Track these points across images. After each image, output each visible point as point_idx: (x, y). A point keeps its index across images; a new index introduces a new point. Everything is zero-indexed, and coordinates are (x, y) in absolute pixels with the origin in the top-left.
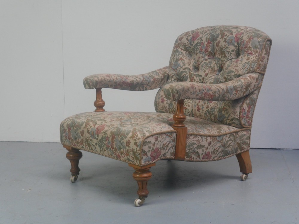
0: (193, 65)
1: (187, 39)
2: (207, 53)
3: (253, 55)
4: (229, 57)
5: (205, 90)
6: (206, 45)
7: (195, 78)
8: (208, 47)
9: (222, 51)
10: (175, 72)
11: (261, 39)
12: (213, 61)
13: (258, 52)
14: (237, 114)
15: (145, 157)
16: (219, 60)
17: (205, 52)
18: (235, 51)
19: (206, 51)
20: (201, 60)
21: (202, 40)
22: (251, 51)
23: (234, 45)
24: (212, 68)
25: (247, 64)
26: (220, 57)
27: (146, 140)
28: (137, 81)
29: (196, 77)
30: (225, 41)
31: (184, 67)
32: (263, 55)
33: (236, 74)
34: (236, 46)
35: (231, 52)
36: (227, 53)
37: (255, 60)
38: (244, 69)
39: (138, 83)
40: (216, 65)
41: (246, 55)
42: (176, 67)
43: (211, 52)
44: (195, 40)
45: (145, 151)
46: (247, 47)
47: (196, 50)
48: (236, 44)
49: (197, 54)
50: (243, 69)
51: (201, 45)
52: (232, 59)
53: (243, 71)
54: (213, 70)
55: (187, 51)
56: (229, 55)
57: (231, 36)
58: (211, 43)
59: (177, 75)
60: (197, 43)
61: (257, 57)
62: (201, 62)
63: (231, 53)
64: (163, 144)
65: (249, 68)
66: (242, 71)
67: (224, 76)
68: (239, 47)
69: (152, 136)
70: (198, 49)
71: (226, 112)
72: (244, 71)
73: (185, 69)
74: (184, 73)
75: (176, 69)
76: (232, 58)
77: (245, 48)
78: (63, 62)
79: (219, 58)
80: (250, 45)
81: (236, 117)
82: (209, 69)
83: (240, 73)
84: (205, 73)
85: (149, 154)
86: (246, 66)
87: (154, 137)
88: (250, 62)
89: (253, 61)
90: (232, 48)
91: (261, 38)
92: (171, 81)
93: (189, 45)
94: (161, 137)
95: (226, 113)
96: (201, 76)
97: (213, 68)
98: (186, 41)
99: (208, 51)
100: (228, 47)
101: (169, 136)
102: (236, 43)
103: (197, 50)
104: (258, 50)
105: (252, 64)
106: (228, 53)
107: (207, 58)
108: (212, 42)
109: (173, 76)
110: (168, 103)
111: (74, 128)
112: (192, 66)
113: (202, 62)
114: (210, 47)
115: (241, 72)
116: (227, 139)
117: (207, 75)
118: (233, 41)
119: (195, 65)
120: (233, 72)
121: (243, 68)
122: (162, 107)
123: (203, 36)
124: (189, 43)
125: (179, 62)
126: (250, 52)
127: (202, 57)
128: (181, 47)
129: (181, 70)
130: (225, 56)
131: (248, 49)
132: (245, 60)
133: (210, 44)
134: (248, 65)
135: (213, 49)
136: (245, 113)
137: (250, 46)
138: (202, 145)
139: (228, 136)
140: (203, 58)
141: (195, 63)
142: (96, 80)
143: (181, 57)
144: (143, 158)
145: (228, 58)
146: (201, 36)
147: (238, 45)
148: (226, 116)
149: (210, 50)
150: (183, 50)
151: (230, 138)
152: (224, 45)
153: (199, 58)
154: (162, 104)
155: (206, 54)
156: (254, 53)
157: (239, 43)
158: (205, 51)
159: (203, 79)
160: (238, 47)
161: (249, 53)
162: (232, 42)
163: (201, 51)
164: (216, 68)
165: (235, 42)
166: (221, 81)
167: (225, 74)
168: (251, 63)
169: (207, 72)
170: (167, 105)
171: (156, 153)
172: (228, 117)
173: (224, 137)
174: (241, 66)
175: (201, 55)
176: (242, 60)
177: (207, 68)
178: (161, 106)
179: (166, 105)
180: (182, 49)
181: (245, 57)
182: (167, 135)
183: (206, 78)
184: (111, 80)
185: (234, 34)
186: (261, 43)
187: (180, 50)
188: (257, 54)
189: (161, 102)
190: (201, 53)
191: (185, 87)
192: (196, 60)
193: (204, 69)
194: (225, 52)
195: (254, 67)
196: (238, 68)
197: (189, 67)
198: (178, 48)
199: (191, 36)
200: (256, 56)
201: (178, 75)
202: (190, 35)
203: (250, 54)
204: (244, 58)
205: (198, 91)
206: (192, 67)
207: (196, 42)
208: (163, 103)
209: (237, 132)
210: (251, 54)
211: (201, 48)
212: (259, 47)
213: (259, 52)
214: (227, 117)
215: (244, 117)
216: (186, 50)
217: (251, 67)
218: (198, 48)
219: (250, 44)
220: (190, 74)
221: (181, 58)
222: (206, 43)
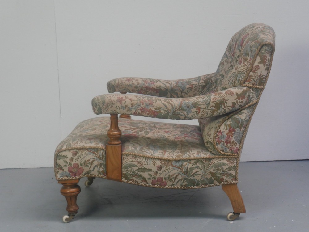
3: (242, 64)
5: (143, 104)
11: (254, 44)
13: (248, 61)
15: (61, 171)
22: (242, 59)
25: (233, 75)
27: (60, 154)
32: (256, 64)
33: (223, 86)
37: (242, 70)
45: (59, 166)
61: (245, 67)
64: (85, 161)
65: (234, 80)
69: (69, 150)
85: (66, 169)
86: (232, 77)
87: (72, 151)
88: (236, 73)
89: (240, 72)
91: (255, 43)
94: (81, 153)
101: (94, 153)
104: (248, 58)
105: (237, 76)
115: (227, 85)
116: (190, 166)
136: (223, 137)
137: (242, 52)
138: (147, 168)
139: (193, 162)
144: (59, 173)
151: (196, 165)
156: (243, 62)
171: (76, 170)
173: (186, 163)
174: (229, 77)
176: (233, 70)
182: (90, 152)
186: (252, 49)
188: (246, 63)
195: (240, 79)
196: (227, 79)
200: (244, 65)
205: (130, 106)
209: (209, 160)
210: (240, 62)
212: (250, 53)
213: (250, 61)
215: (222, 141)
217: (237, 79)
219: (243, 49)
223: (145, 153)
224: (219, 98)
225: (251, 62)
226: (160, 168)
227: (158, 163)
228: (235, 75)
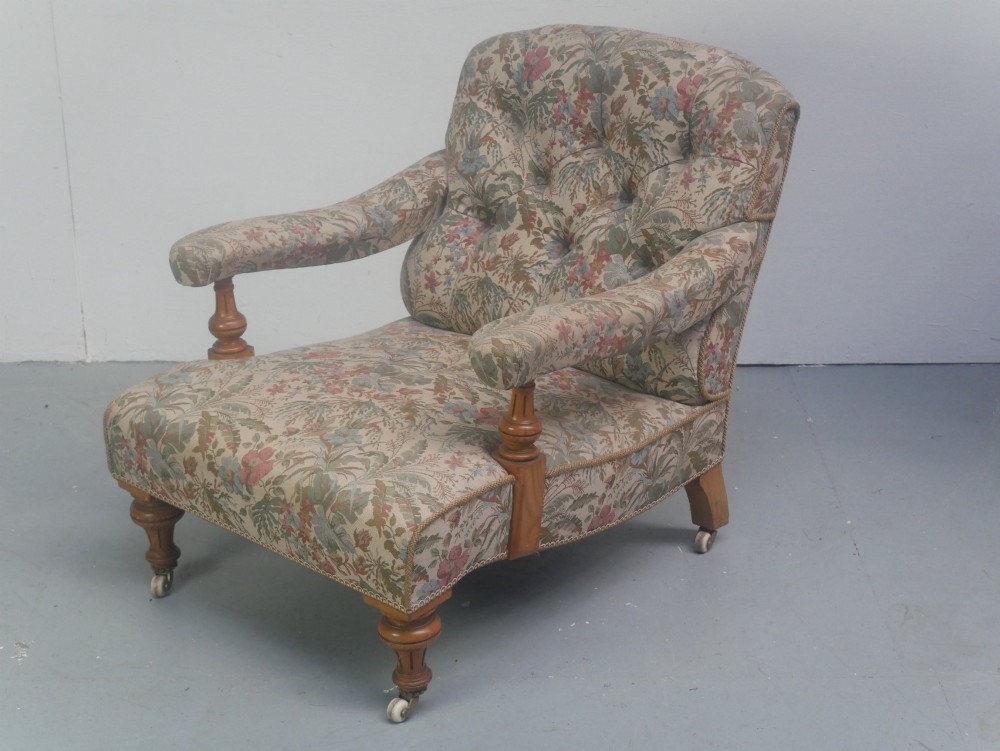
0: (532, 164)
1: (507, 68)
2: (579, 129)
3: (743, 165)
4: (656, 157)
5: (602, 329)
6: (575, 102)
7: (540, 214)
8: (582, 112)
9: (634, 133)
10: (467, 183)
11: (766, 110)
12: (600, 161)
13: (757, 155)
14: (689, 365)
15: (420, 585)
16: (623, 164)
17: (571, 126)
18: (676, 140)
19: (576, 123)
20: (558, 151)
21: (560, 82)
22: (735, 151)
23: (675, 120)
24: (598, 188)
25: (721, 197)
26: (626, 154)
27: (423, 535)
28: (347, 235)
29: (545, 212)
30: (643, 101)
31: (500, 170)
32: (773, 160)
33: (684, 227)
34: (682, 125)
35: (666, 143)
36: (651, 143)
37: (747, 182)
38: (711, 214)
39: (350, 240)
40: (610, 179)
41: (717, 161)
42: (472, 169)
43: (593, 126)
44: (537, 77)
45: (421, 568)
46: (719, 136)
47: (538, 113)
48: (681, 117)
49: (543, 129)
50: (709, 213)
51: (556, 101)
52: (666, 165)
53: (709, 220)
54: (601, 196)
55: (505, 111)
56: (656, 152)
57: (661, 84)
58: (592, 98)
59: (477, 195)
60: (544, 92)
61: (753, 172)
62: (559, 159)
63: (664, 147)
64: (476, 530)
65: (728, 210)
66: (705, 219)
67: (644, 227)
68: (691, 127)
69: (442, 516)
70: (548, 112)
71: (653, 357)
72: (712, 221)
73: (505, 176)
74: (501, 193)
75: (474, 175)
76: (666, 162)
77: (713, 136)
78: (60, 98)
79: (622, 157)
80: (729, 128)
81: (688, 374)
82: (589, 191)
83: (700, 227)
84: (575, 201)
85: (433, 574)
86: (719, 202)
87: (447, 517)
88: (731, 190)
89: (741, 187)
90: (667, 128)
91: (766, 107)
92: (454, 213)
93: (515, 91)
94: (469, 512)
95: (656, 360)
96: (559, 210)
97: (602, 189)
98: (503, 77)
99: (581, 125)
100: (653, 125)
101: (494, 500)
102: (681, 113)
103: (545, 115)
104: (758, 147)
105: (737, 197)
106: (655, 146)
107: (577, 145)
108: (595, 95)
109: (463, 196)
110: (451, 292)
111: (160, 443)
112: (526, 167)
113: (562, 158)
114: (590, 112)
115: (703, 223)
116: (661, 452)
117: (581, 210)
118: (671, 107)
119: (538, 164)
120: (674, 219)
121: (707, 210)
122: (431, 304)
123: (565, 67)
124: (512, 82)
125: (483, 150)
126: (730, 152)
127: (563, 144)
128: (485, 97)
129: (491, 180)
130: (644, 155)
131: (724, 144)
132: (714, 183)
133: (589, 101)
134: (725, 199)
135: (600, 119)
136: (716, 357)
137: (729, 134)
138: (589, 493)
139: (664, 442)
140: (566, 146)
141: (538, 157)
142: (215, 260)
143: (488, 133)
144: (416, 589)
145: (654, 160)
146: (555, 65)
147: (690, 121)
148: (655, 368)
149: (588, 120)
150: (491, 107)
151: (669, 446)
152: (639, 115)
153: (553, 144)
154: (428, 292)
155: (573, 133)
156: (743, 159)
157: (691, 113)
158: (571, 122)
159: (570, 221)
160: (687, 128)
161: (727, 155)
162: (666, 109)
163: (558, 123)
164: (612, 189)
165: (679, 110)
166: (633, 241)
167: (647, 222)
168: (735, 193)
169: (581, 198)
170: (447, 300)
171: (452, 564)
172: (661, 374)
173: (654, 448)
174: (703, 203)
175: (559, 135)
176: (705, 181)
177: (582, 184)
178: (427, 300)
179: (443, 299)
180: (488, 102)
181: (713, 169)
182: (487, 500)
183: (577, 219)
184: (263, 248)
185: (674, 81)
186: (766, 125)
187: (481, 105)
188: (754, 162)
189: (427, 287)
190: (558, 127)
191: (543, 343)
192: (541, 148)
193: (572, 188)
194: (645, 140)
195: (745, 204)
196: (692, 207)
197: (518, 171)
198: (474, 99)
199: (521, 60)
200: (750, 167)
201: (481, 194)
202: (516, 57)
203: (730, 161)
204: (709, 172)
205: (581, 342)
206: (527, 171)
207: (538, 86)
208: (433, 291)
209: (688, 424)
210: (734, 160)
211: (557, 111)
212: (761, 137)
213: (762, 154)
214: (657, 372)
215: (713, 369)
216: (504, 106)
217: (736, 207)
218: (546, 108)
219: (731, 124)
220: (523, 199)
221: (487, 138)
222: (575, 96)
223: (581, 455)
224: (727, 265)
225: (763, 157)
226: (610, 483)
227: (609, 470)
228: (729, 197)
